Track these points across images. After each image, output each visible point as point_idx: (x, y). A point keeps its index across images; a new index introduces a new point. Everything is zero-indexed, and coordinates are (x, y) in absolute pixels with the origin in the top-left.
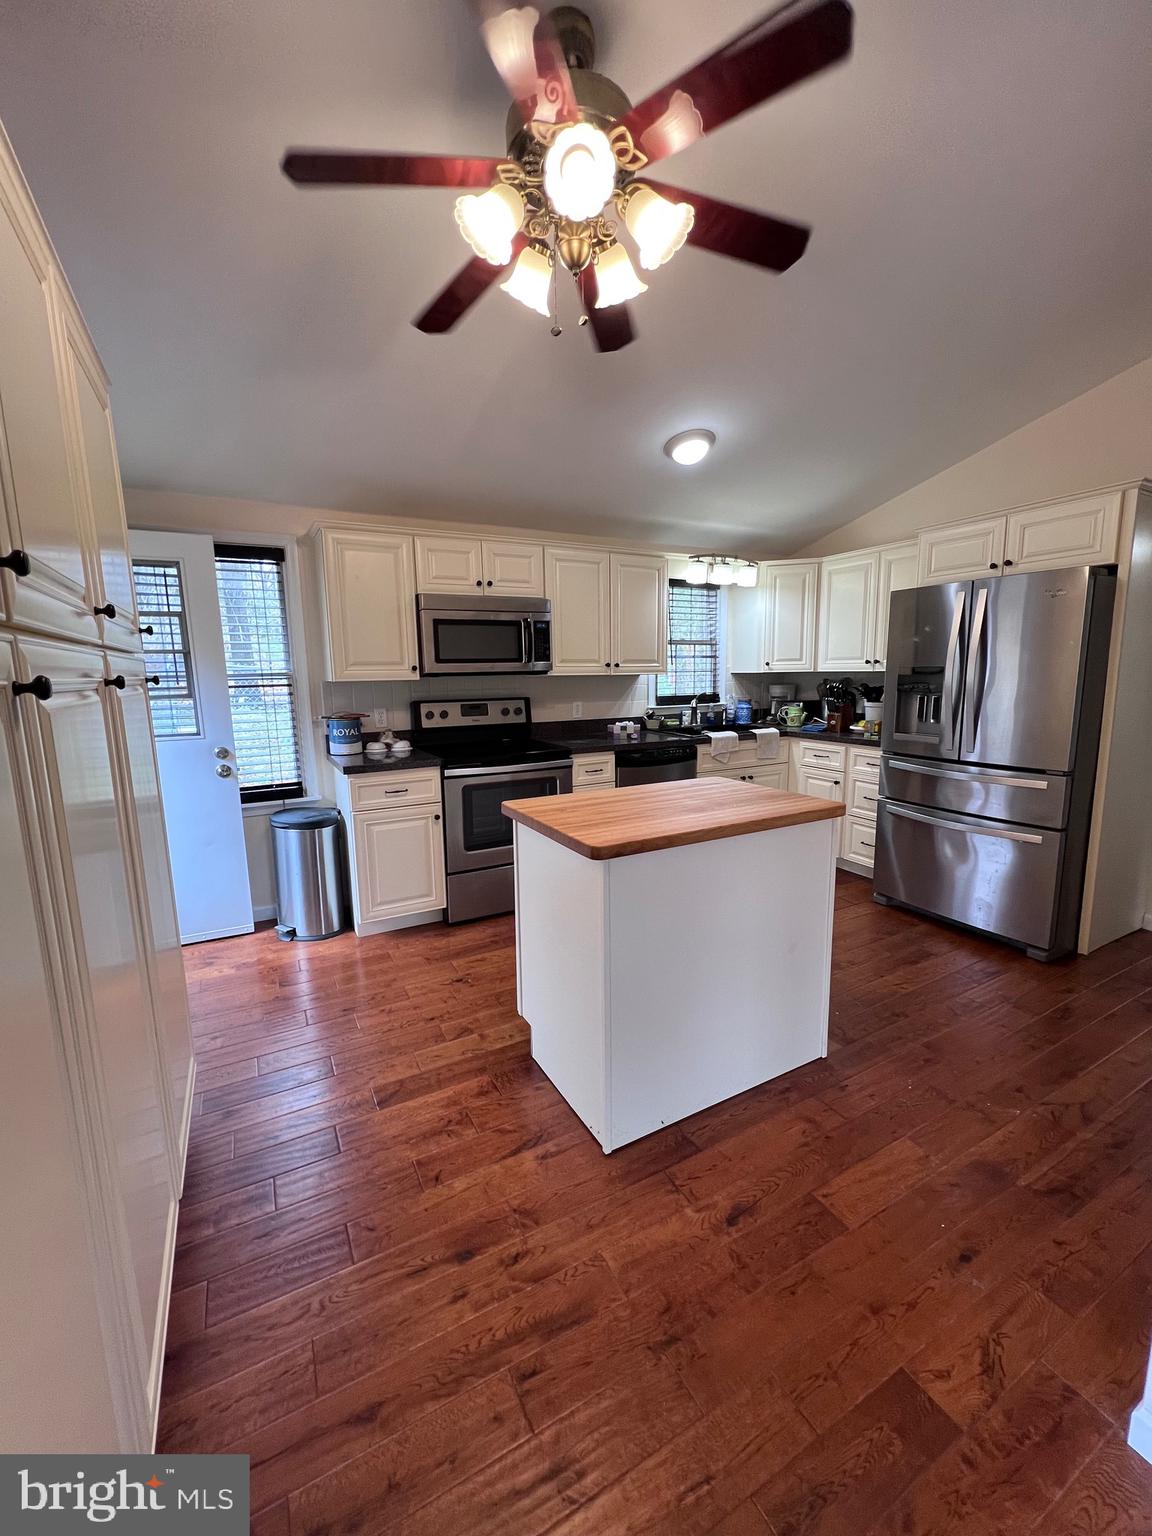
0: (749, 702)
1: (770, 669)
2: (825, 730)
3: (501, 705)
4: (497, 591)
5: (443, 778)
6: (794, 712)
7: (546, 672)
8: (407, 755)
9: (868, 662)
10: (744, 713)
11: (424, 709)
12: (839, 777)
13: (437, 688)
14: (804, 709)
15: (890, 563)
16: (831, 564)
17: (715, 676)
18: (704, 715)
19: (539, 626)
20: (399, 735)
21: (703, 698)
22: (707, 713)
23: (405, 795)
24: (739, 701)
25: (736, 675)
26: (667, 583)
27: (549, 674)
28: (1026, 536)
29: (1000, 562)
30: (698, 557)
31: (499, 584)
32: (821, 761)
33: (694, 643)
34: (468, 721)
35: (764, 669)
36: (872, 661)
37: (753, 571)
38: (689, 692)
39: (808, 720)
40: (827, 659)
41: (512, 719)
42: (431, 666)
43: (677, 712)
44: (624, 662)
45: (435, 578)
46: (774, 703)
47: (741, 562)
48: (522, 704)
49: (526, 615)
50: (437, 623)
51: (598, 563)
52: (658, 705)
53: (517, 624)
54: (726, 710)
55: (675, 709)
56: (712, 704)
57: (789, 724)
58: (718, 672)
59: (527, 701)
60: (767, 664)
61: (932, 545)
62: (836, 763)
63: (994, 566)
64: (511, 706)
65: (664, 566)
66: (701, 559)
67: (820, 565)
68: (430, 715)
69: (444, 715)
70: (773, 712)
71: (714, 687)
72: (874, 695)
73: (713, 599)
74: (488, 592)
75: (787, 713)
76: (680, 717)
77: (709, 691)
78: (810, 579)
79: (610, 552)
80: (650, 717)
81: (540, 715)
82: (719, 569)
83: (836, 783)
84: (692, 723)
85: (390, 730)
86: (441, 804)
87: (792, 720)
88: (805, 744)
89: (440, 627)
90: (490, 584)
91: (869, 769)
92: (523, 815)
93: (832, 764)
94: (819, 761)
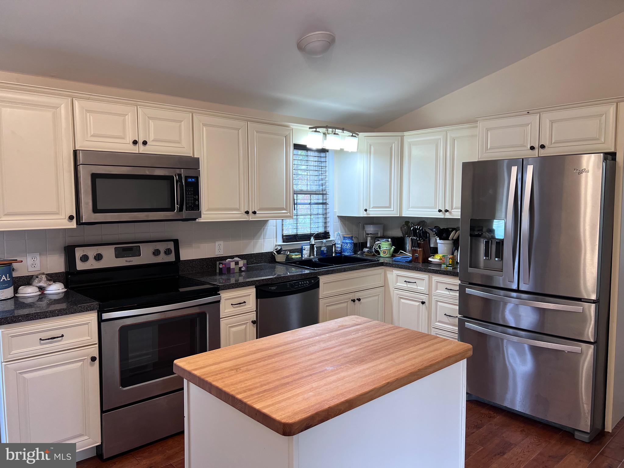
0: (351, 238)
1: (367, 214)
2: (410, 262)
3: (152, 247)
4: (152, 149)
5: (100, 321)
6: (385, 246)
7: (195, 219)
8: (61, 296)
9: (440, 211)
10: (349, 246)
11: (79, 253)
12: (424, 298)
13: (91, 234)
14: (393, 244)
15: (454, 140)
16: (410, 137)
17: (326, 218)
18: (319, 248)
19: (190, 180)
20: (53, 278)
21: (318, 236)
22: (321, 247)
23: (59, 341)
24: (344, 238)
25: (341, 218)
26: (292, 147)
27: (197, 220)
28: (554, 129)
29: (536, 146)
30: (316, 128)
31: (154, 143)
32: (409, 285)
33: (310, 193)
34: (122, 262)
35: (363, 214)
36: (443, 210)
37: (355, 141)
38: (307, 231)
39: (396, 251)
40: (409, 207)
41: (162, 258)
42: (87, 215)
43: (299, 247)
44: (260, 210)
45: (92, 136)
46: (369, 239)
47: (346, 133)
48: (171, 245)
49: (178, 171)
50: (95, 177)
51: (238, 129)
52: (283, 242)
53: (170, 178)
54: (335, 244)
55: (296, 245)
56: (324, 241)
57: (382, 255)
58: (328, 215)
59: (176, 242)
60: (366, 210)
61: (488, 130)
62: (422, 287)
63: (532, 148)
64: (162, 247)
65: (289, 134)
66: (318, 130)
67: (402, 137)
68: (85, 258)
69: (99, 257)
70: (368, 245)
71: (326, 227)
72: (444, 235)
73: (323, 160)
74: (141, 149)
75: (380, 247)
76: (301, 251)
77: (321, 230)
78: (395, 147)
79: (248, 121)
80: (279, 252)
81: (186, 254)
82: (330, 137)
83: (423, 303)
84: (310, 256)
85: (43, 274)
86: (97, 345)
87: (384, 252)
88: (396, 272)
89: (98, 181)
90: (145, 143)
91: (448, 293)
92: (194, 376)
93: (419, 288)
94: (408, 286)
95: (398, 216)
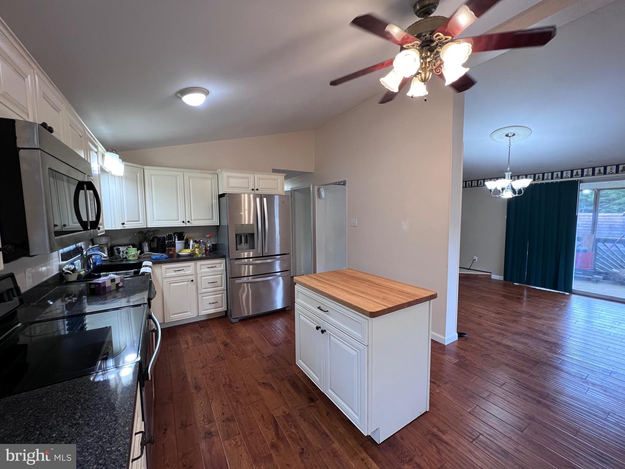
1: (123, 227)
6: (134, 251)
9: (183, 222)
15: (189, 178)
28: (260, 182)
32: (179, 273)
35: (120, 227)
40: (154, 221)
51: (82, 137)
57: (131, 258)
60: (123, 224)
63: (253, 190)
67: (143, 170)
78: (140, 176)
83: (192, 281)
91: (209, 270)
93: (186, 272)
94: (177, 273)
95: (145, 227)
